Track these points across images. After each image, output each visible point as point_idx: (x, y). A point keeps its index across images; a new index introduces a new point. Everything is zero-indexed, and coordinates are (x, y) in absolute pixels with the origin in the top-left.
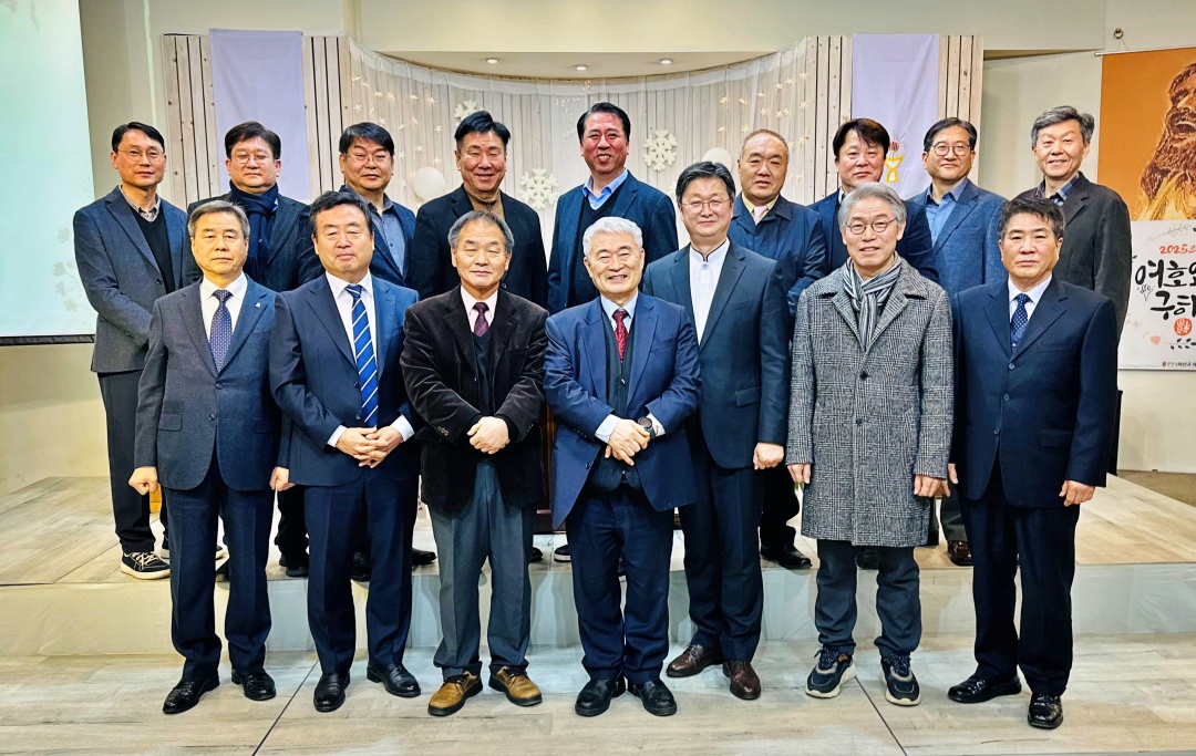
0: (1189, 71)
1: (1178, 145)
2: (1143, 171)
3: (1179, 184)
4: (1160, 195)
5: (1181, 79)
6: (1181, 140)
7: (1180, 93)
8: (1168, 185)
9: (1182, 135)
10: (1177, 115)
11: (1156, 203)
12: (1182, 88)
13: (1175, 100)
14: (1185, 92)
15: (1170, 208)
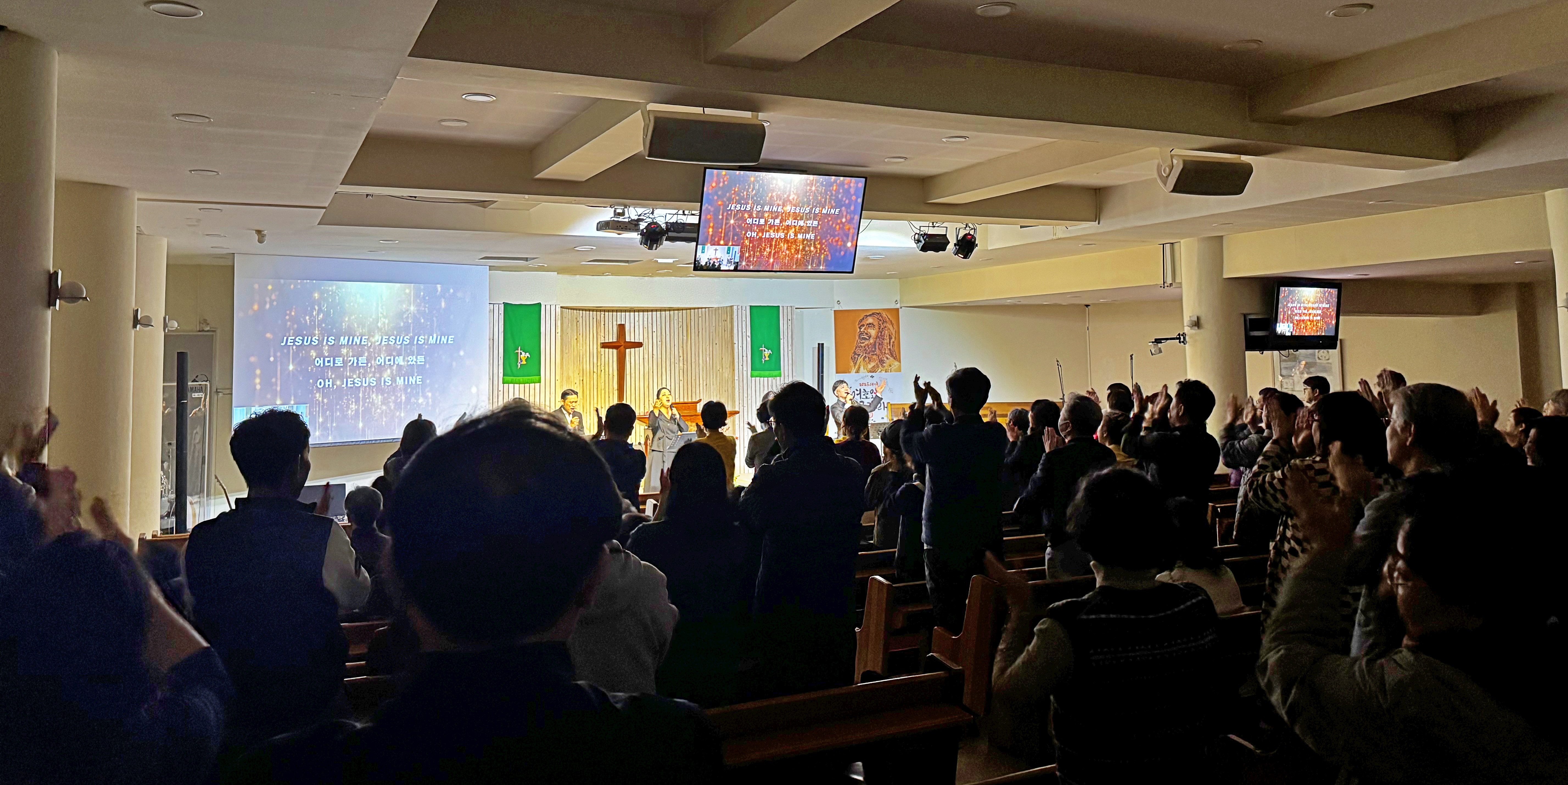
0: (863, 318)
1: (862, 345)
2: (851, 354)
3: (864, 360)
4: (858, 364)
5: (861, 321)
6: (863, 343)
7: (861, 326)
8: (860, 360)
9: (863, 341)
10: (861, 334)
11: (857, 367)
12: (861, 324)
13: (860, 328)
14: (863, 325)
15: (862, 368)
